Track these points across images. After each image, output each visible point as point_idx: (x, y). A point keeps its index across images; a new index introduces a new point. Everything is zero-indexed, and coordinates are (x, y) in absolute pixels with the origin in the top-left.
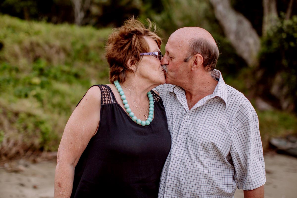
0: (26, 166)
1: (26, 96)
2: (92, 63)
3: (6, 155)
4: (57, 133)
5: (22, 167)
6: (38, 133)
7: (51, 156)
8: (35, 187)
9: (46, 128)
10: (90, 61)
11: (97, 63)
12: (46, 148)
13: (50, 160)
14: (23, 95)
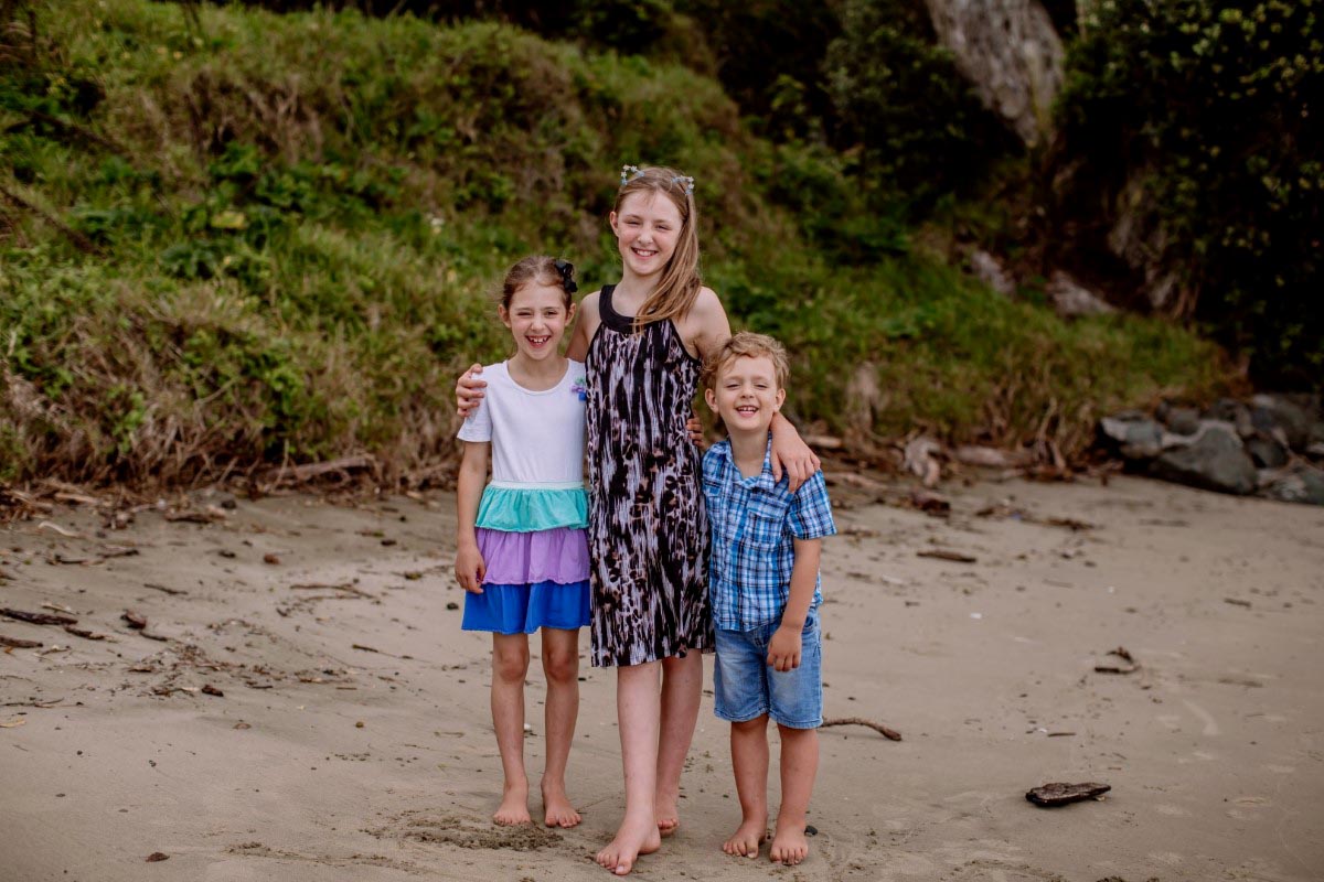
0: (229, 505)
1: (204, 273)
2: (427, 151)
3: (156, 471)
4: (319, 393)
5: (213, 508)
6: (256, 397)
7: (303, 472)
8: (270, 560)
9: (281, 379)
10: (414, 142)
11: (441, 149)
12: (288, 448)
13: (299, 487)
14: (191, 270)
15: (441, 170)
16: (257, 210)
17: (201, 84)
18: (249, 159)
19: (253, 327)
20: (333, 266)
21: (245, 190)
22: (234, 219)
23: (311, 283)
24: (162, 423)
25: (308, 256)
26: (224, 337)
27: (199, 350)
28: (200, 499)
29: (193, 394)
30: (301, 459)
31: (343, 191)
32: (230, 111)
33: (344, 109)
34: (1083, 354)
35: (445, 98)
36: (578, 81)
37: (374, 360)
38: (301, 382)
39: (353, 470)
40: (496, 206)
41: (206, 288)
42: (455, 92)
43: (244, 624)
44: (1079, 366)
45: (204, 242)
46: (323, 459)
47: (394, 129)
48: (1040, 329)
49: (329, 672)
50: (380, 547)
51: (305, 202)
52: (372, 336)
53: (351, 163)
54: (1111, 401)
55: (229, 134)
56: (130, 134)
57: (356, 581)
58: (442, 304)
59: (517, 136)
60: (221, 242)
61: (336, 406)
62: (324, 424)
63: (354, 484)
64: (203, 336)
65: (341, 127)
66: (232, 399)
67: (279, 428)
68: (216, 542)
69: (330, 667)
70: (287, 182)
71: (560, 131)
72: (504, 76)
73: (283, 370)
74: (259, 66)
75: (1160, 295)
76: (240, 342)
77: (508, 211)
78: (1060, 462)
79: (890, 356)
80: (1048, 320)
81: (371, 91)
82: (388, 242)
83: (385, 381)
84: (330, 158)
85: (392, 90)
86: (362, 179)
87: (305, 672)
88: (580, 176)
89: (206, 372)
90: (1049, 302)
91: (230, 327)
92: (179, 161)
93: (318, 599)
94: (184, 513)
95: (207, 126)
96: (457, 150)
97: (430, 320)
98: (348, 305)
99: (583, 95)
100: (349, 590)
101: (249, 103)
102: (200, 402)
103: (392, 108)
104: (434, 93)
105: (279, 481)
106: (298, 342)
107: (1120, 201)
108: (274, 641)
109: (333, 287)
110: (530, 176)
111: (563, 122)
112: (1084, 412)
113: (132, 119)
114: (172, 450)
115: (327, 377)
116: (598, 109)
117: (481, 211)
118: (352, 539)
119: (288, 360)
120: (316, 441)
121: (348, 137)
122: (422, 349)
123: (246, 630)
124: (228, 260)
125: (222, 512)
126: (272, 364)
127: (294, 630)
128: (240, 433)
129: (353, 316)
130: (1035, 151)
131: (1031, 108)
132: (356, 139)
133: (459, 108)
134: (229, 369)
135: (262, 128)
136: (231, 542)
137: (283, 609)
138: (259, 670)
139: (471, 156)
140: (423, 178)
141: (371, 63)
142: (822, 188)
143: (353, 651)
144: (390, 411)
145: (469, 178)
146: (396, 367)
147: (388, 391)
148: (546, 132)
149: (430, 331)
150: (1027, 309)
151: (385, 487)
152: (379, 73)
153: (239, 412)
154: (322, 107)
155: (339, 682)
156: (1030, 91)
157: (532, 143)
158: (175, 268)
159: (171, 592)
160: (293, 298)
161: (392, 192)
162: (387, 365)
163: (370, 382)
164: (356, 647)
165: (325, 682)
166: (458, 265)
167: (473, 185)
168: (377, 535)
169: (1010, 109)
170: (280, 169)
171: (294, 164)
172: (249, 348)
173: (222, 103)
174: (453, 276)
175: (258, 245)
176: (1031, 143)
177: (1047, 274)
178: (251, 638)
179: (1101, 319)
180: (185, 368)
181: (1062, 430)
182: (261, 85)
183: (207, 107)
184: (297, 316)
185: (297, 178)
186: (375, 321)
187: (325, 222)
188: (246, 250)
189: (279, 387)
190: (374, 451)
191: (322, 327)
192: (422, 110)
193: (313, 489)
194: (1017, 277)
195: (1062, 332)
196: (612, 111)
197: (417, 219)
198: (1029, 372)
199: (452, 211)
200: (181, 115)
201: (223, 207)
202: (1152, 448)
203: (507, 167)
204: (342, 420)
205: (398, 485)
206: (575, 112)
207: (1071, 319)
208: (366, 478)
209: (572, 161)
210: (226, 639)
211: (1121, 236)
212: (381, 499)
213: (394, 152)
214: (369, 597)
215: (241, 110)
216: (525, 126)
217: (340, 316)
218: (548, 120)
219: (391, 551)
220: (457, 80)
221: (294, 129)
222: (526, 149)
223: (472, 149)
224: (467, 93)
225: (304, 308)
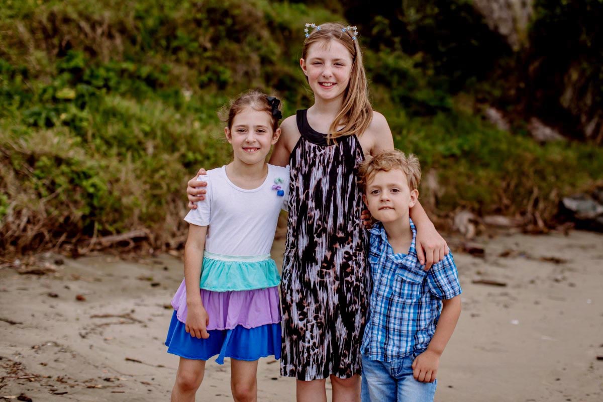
0: (59, 263)
1: (49, 124)
2: (183, 55)
3: (15, 242)
4: (116, 193)
5: (48, 265)
6: (78, 196)
7: (106, 241)
8: (80, 299)
9: (94, 185)
10: (176, 50)
11: (191, 54)
12: (97, 226)
13: (104, 250)
14: (42, 122)
15: (191, 65)
16: (82, 88)
17: (52, 17)
18: (79, 59)
19: (77, 155)
20: (126, 119)
21: (77, 76)
22: (69, 93)
23: (113, 129)
24: (18, 214)
25: (112, 113)
26: (59, 161)
27: (43, 169)
28: (42, 259)
29: (40, 196)
30: (105, 233)
31: (134, 76)
32: (69, 33)
33: (135, 32)
34: (551, 163)
35: (193, 26)
36: (267, 16)
37: (149, 174)
38: (105, 187)
39: (137, 240)
40: (223, 86)
41: (50, 133)
42: (198, 23)
43: (56, 344)
44: (549, 170)
45: (50, 106)
46: (119, 232)
47: (164, 43)
48: (526, 149)
49: (108, 380)
50: (150, 288)
51: (112, 83)
52: (149, 159)
53: (138, 61)
54: (567, 189)
55: (69, 46)
56: (11, 46)
57: (133, 311)
58: (190, 140)
59: (233, 47)
60: (61, 106)
61: (126, 201)
62: (119, 212)
63: (137, 248)
64: (45, 161)
65: (133, 41)
66: (63, 198)
67: (92, 214)
68: (48, 287)
69: (109, 375)
70: (102, 72)
71: (258, 44)
72: (226, 13)
73: (95, 180)
74: (86, 8)
75: (589, 129)
76: (69, 163)
77: (229, 89)
78: (541, 224)
79: (445, 166)
80: (530, 144)
81: (151, 22)
82: (160, 106)
83: (156, 186)
84: (127, 58)
85: (163, 22)
86: (145, 71)
87: (91, 380)
88: (269, 69)
89: (47, 182)
90: (529, 135)
91: (63, 155)
92: (39, 61)
93: (107, 324)
94: (30, 269)
95: (56, 41)
96: (200, 55)
97: (183, 149)
98: (134, 142)
99: (271, 24)
100: (128, 318)
101: (80, 29)
102: (44, 200)
103: (162, 32)
104: (186, 23)
105: (91, 246)
106: (104, 163)
107: (566, 79)
108: (74, 356)
109: (126, 131)
110: (241, 68)
111: (259, 38)
112: (553, 195)
113: (12, 37)
114: (25, 230)
115: (121, 184)
116: (278, 32)
117: (214, 89)
118: (133, 282)
119: (97, 174)
120: (114, 222)
121: (137, 48)
122: (179, 167)
123: (57, 349)
124: (64, 116)
125: (54, 267)
126: (87, 176)
127: (88, 348)
128: (67, 218)
129: (137, 148)
130: (518, 53)
131: (515, 29)
132: (142, 49)
133: (201, 31)
134: (62, 180)
135: (88, 42)
136: (57, 287)
137: (83, 332)
138: (61, 380)
139: (208, 58)
140: (180, 70)
141: (151, 7)
142: (403, 75)
143: (125, 362)
144: (159, 203)
145: (207, 69)
146: (163, 177)
147: (157, 192)
148: (250, 44)
149: (184, 156)
150: (519, 139)
151: (156, 248)
152: (155, 12)
153: (68, 206)
154: (123, 30)
155: (113, 387)
156: (514, 20)
157: (242, 50)
158: (31, 120)
159: (12, 323)
160: (102, 138)
161: (163, 78)
162: (157, 176)
163: (147, 187)
164: (128, 360)
165: (104, 387)
166: (201, 119)
167: (209, 74)
168: (149, 279)
169: (504, 30)
170: (98, 65)
171: (106, 62)
172: (74, 168)
173: (64, 28)
174: (197, 125)
175: (82, 107)
176: (516, 48)
177: (528, 120)
178: (58, 355)
179: (558, 143)
180: (34, 180)
181: (541, 205)
182: (88, 19)
183: (56, 31)
184: (104, 148)
185: (108, 70)
186: (150, 150)
187: (123, 95)
188: (73, 109)
189: (91, 190)
190: (149, 227)
191: (119, 154)
192: (180, 33)
193: (113, 251)
194: (511, 122)
195: (539, 151)
196: (287, 33)
197: (177, 93)
198: (522, 174)
199: (197, 88)
200: (40, 35)
201: (63, 86)
202: (591, 214)
203: (228, 64)
204: (130, 209)
205: (164, 248)
206: (266, 34)
207: (543, 144)
208: (145, 245)
209: (265, 61)
210: (41, 357)
211: (567, 97)
212: (154, 256)
213: (164, 56)
214: (140, 322)
215: (75, 32)
216: (238, 41)
217: (129, 148)
218: (251, 38)
219: (157, 290)
220: (199, 16)
221: (106, 43)
222: (239, 54)
223: (208, 54)
224: (205, 23)
225: (108, 144)
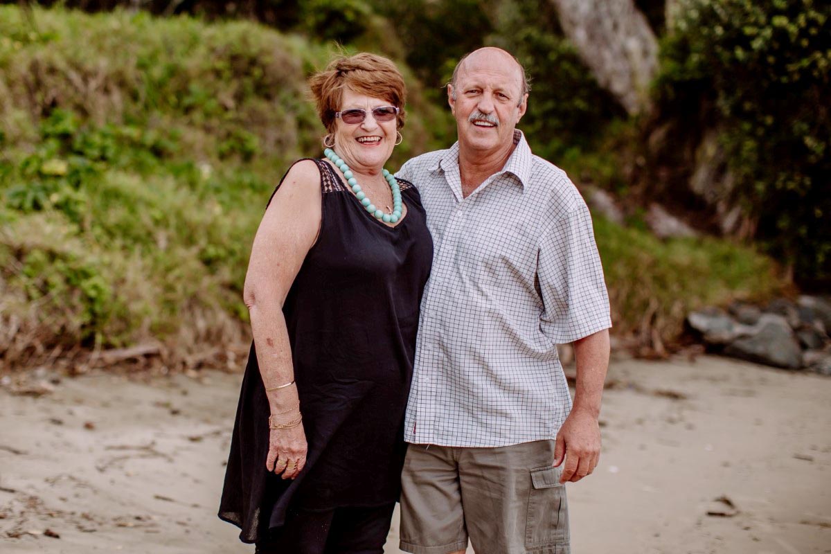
0: (55, 382)
1: (37, 206)
2: (197, 116)
3: (2, 356)
4: (123, 298)
5: (45, 384)
6: (76, 300)
7: (110, 356)
8: (89, 426)
9: (95, 287)
10: (188, 110)
11: (208, 115)
12: (99, 339)
13: (107, 367)
14: (28, 204)
15: (208, 130)
16: (76, 161)
17: (34, 67)
18: (69, 122)
19: (73, 247)
20: (131, 203)
21: (67, 144)
22: (58, 166)
23: (116, 215)
24: (6, 320)
25: (113, 195)
26: (52, 256)
27: (35, 266)
28: (34, 377)
29: (29, 298)
30: (108, 346)
31: (136, 145)
32: (55, 86)
33: (136, 86)
34: (675, 267)
35: (211, 78)
36: (306, 65)
37: (162, 273)
38: (108, 290)
39: (148, 356)
40: (248, 156)
41: (38, 218)
42: (218, 73)
43: (72, 478)
44: (671, 277)
45: (37, 183)
46: (125, 345)
47: (173, 99)
48: (643, 248)
49: (138, 518)
50: (169, 417)
51: (110, 154)
52: (160, 253)
53: (142, 124)
54: (695, 302)
55: (54, 104)
57: (153, 443)
58: (211, 231)
59: (263, 106)
60: (50, 183)
61: (135, 307)
62: (126, 321)
63: (148, 366)
64: (37, 256)
65: (135, 97)
66: (58, 302)
67: (93, 323)
68: (47, 410)
69: (139, 514)
70: (96, 139)
71: (294, 102)
72: (254, 61)
73: (95, 280)
74: (76, 53)
75: (729, 223)
76: (64, 258)
77: (257, 162)
78: (659, 347)
80: (648, 241)
81: (157, 72)
82: (170, 183)
83: (170, 288)
84: (128, 121)
85: (173, 72)
86: (151, 137)
87: (120, 518)
88: (308, 135)
89: (38, 281)
90: (647, 228)
91: (58, 248)
92: (18, 123)
93: (126, 458)
94: (24, 388)
95: (38, 97)
96: (219, 116)
97: (203, 242)
98: (142, 233)
100: (149, 450)
101: (69, 82)
102: (35, 304)
103: (172, 85)
104: (203, 74)
105: (93, 362)
106: (106, 258)
107: (699, 154)
108: (95, 492)
109: (132, 218)
110: (273, 134)
111: (296, 94)
112: (676, 309)
114: (14, 340)
115: (127, 287)
117: (236, 161)
118: (148, 409)
119: (99, 274)
120: (119, 333)
121: (140, 106)
122: (195, 265)
123: (73, 483)
124: (55, 198)
125: (51, 387)
126: (86, 275)
127: (110, 483)
128: (63, 328)
129: (146, 240)
131: (633, 86)
132: (147, 107)
133: (221, 85)
134: (57, 281)
135: (78, 99)
136: (59, 412)
137: (101, 465)
138: (86, 517)
139: (231, 121)
140: (194, 136)
141: (157, 52)
143: (156, 500)
144: (173, 311)
145: (229, 135)
146: (178, 278)
147: (171, 296)
148: (284, 103)
149: (203, 251)
150: (634, 234)
151: (171, 367)
152: (163, 58)
153: (63, 313)
154: (122, 83)
155: (147, 526)
156: (632, 74)
158: (16, 202)
159: (17, 452)
160: (103, 226)
161: (172, 146)
162: (171, 277)
163: (158, 290)
166: (222, 203)
167: (232, 142)
168: (167, 405)
169: (618, 87)
171: (101, 126)
172: (72, 265)
174: (218, 210)
175: (77, 185)
176: (634, 111)
177: (646, 206)
178: (79, 490)
179: (686, 240)
180: (24, 279)
181: (661, 322)
182: (77, 67)
183: (39, 85)
184: (105, 239)
185: (104, 136)
186: (162, 243)
187: (125, 169)
188: (66, 190)
189: (92, 293)
190: (162, 341)
191: (124, 248)
192: (195, 87)
193: (119, 369)
194: (624, 209)
195: (659, 251)
197: (190, 167)
198: (635, 280)
199: (216, 160)
200: (20, 89)
201: (50, 156)
202: (727, 336)
203: (256, 129)
204: (139, 317)
205: (179, 367)
207: (666, 240)
208: (156, 362)
209: (303, 124)
210: (58, 491)
211: (700, 180)
212: (168, 376)
213: (174, 117)
214: (163, 455)
215: (63, 86)
216: (268, 97)
217: (136, 240)
218: (285, 94)
219: (178, 419)
220: (220, 65)
221: (102, 100)
222: (270, 115)
223: (230, 115)
224: (227, 74)
225: (110, 233)
